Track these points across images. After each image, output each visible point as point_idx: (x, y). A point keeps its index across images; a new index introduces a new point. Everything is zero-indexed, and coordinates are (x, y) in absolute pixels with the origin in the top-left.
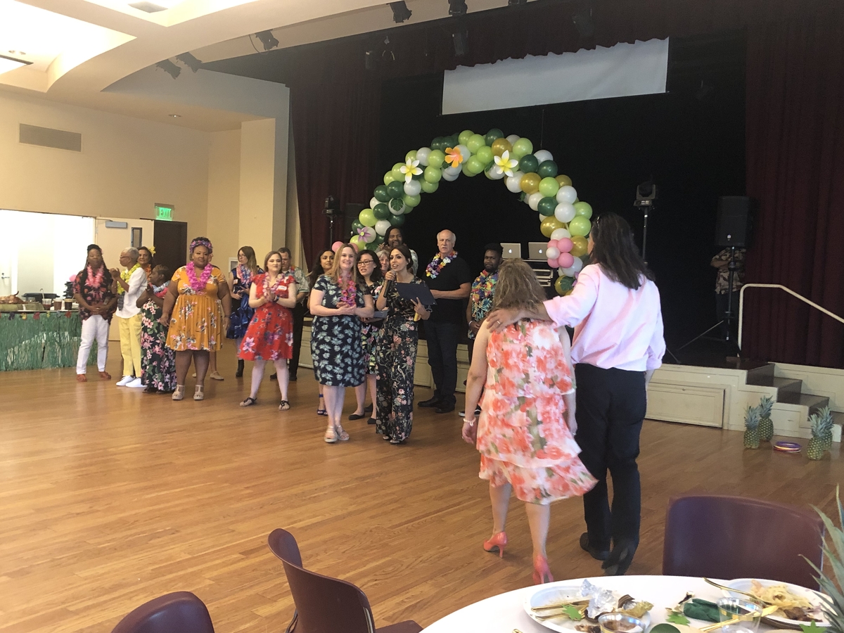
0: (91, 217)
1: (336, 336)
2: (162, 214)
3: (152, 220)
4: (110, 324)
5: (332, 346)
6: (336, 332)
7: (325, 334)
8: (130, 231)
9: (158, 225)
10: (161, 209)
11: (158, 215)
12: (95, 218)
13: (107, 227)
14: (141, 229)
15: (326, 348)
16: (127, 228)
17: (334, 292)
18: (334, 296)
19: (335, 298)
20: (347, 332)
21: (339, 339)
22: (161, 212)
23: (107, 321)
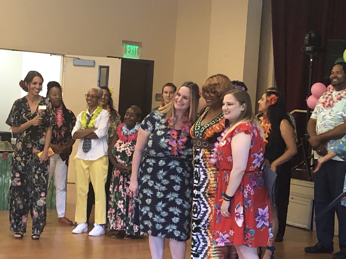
0: (59, 54)
1: (160, 181)
2: (129, 52)
3: (119, 58)
4: (68, 165)
5: (155, 191)
6: (160, 177)
7: (148, 177)
8: (97, 69)
9: (126, 64)
10: (128, 46)
11: (126, 52)
12: (63, 55)
13: (74, 65)
14: (108, 68)
15: (149, 193)
16: (94, 66)
17: (163, 133)
18: (161, 137)
19: (163, 140)
20: (172, 177)
21: (163, 185)
22: (128, 50)
23: (65, 161)
